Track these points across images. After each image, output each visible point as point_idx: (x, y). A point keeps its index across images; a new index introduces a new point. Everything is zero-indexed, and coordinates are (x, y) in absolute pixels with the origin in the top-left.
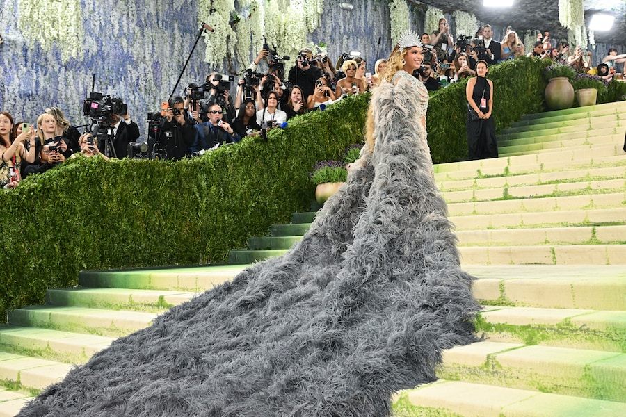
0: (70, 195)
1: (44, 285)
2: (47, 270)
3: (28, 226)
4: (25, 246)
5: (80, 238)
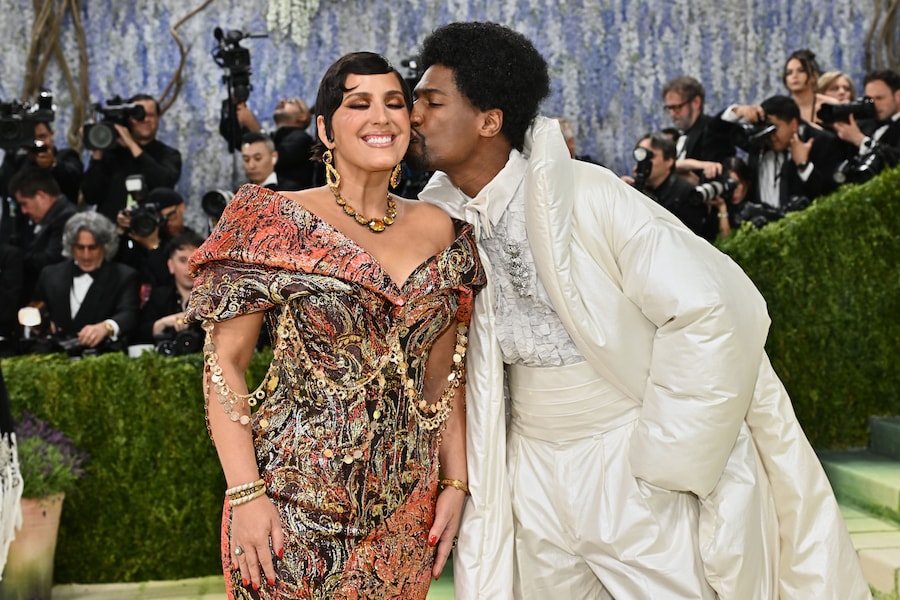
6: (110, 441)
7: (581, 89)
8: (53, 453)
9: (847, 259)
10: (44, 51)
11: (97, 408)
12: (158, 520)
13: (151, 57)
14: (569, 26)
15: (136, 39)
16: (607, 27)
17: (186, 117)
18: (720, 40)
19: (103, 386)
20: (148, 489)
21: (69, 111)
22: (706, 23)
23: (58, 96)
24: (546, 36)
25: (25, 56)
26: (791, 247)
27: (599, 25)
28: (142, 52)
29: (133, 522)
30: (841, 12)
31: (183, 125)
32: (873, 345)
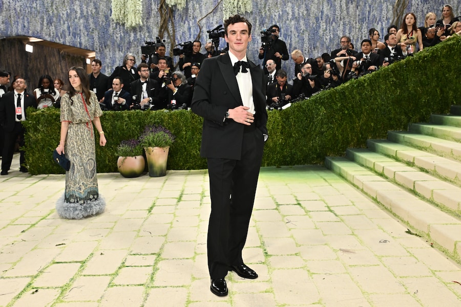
0: (448, 60)
1: (429, 111)
2: (432, 103)
3: (422, 78)
4: (420, 89)
5: (453, 85)
7: (309, 39)
9: (383, 87)
10: (163, 28)
11: (178, 124)
12: (194, 154)
13: (192, 30)
15: (188, 25)
16: (317, 22)
18: (349, 26)
19: (179, 118)
20: (191, 146)
21: (170, 45)
22: (345, 21)
24: (300, 24)
25: (158, 30)
26: (368, 83)
27: (315, 21)
28: (189, 29)
29: (187, 154)
30: (384, 17)
32: (390, 111)
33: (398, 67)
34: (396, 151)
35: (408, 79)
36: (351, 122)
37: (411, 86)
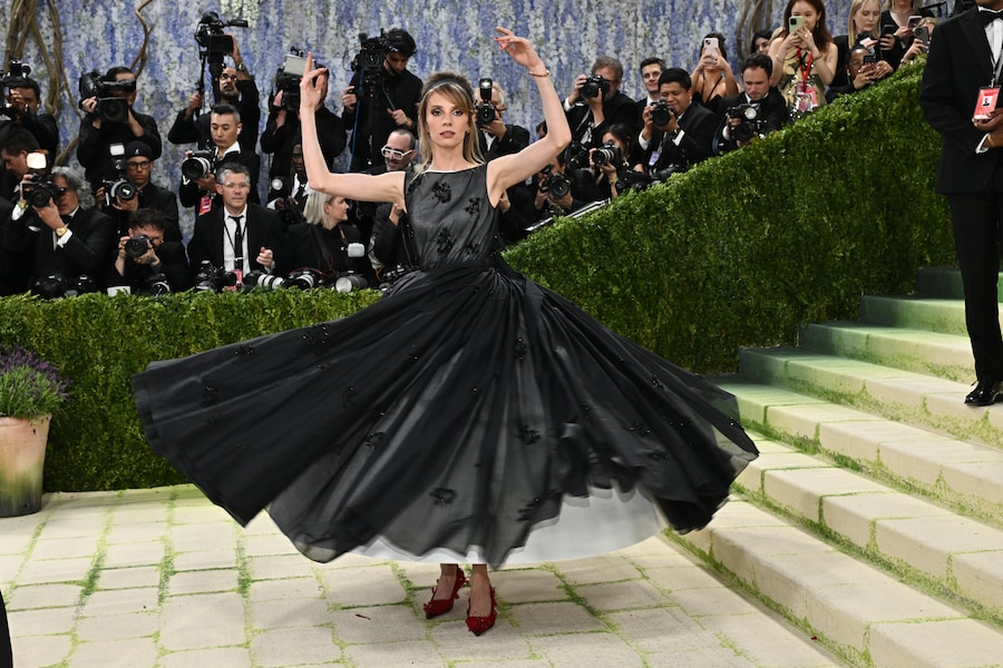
0: (906, 132)
1: (857, 287)
2: (864, 262)
3: (834, 185)
4: (828, 219)
5: (921, 209)
6: (90, 369)
8: (41, 379)
9: (722, 214)
10: (22, 28)
11: (78, 340)
12: (133, 436)
13: (118, 35)
14: (484, 13)
15: (105, 19)
16: (517, 14)
17: (150, 89)
18: (614, 27)
19: (83, 321)
20: (124, 410)
21: (45, 83)
22: (602, 12)
23: (35, 69)
24: (465, 22)
25: (5, 33)
26: (675, 203)
27: (511, 13)
28: (110, 31)
29: (112, 438)
30: (717, 4)
31: (147, 97)
32: (743, 286)
33: (765, 153)
34: (766, 408)
35: (793, 188)
36: (629, 323)
37: (803, 211)
